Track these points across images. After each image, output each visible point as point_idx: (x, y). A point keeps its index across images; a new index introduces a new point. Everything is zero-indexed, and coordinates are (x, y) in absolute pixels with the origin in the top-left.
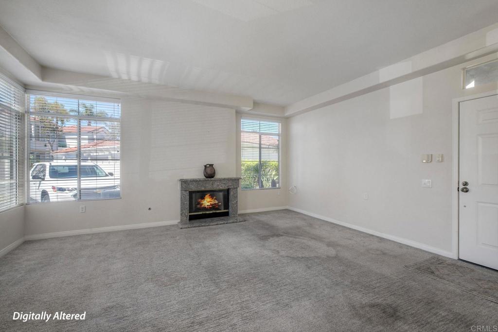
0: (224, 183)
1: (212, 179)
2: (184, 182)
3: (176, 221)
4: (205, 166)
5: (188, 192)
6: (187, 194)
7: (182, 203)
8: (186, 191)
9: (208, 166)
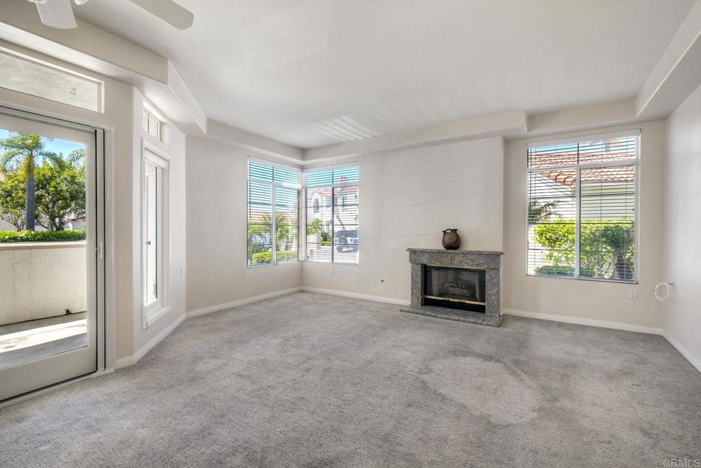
0: (471, 259)
1: (456, 251)
2: (413, 252)
3: (407, 302)
4: (445, 232)
5: (419, 266)
6: (419, 269)
7: (413, 280)
8: (417, 264)
9: (449, 231)
